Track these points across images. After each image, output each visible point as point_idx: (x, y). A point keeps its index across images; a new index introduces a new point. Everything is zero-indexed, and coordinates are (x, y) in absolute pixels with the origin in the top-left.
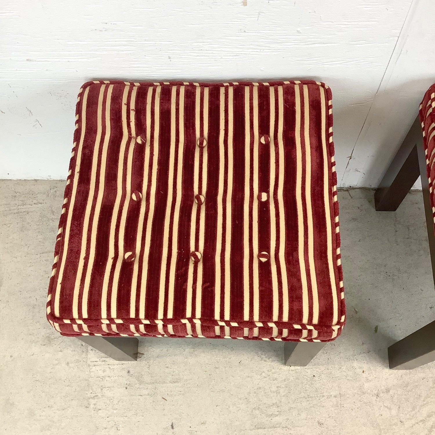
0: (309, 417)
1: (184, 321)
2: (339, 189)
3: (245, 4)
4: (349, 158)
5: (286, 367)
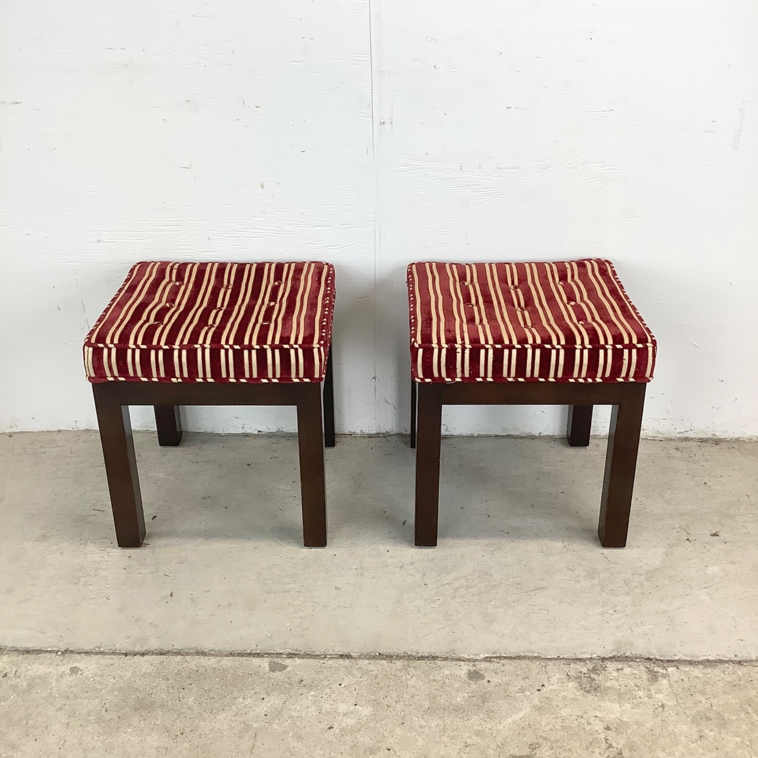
2: (376, 435)
3: (263, 187)
4: (374, 380)
5: (306, 550)
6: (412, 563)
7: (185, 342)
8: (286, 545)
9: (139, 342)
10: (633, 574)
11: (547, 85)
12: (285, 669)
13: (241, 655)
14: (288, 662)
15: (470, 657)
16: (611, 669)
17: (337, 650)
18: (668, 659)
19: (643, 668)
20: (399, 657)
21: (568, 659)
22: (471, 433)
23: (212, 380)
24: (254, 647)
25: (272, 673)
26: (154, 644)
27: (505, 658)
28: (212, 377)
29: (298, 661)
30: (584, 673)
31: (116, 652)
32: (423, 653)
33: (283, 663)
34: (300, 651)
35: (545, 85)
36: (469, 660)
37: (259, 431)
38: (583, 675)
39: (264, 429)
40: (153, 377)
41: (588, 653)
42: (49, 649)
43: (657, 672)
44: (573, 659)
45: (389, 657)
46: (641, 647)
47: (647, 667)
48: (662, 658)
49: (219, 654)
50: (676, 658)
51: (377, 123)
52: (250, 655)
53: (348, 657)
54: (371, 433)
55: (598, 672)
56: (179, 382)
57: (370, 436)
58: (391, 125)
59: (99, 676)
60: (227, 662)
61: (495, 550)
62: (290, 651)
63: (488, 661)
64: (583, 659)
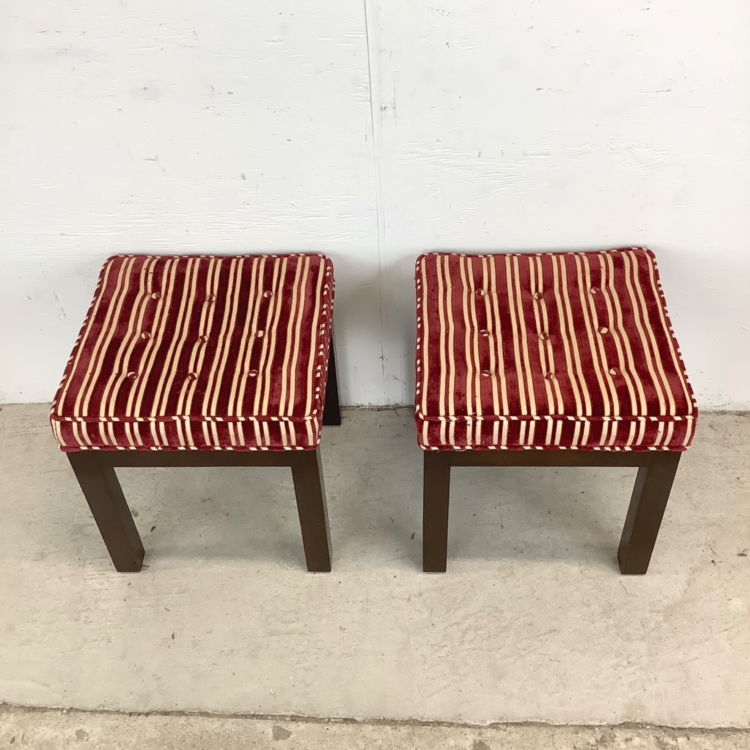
0: (330, 622)
1: (174, 418)
2: (385, 408)
3: (244, 178)
4: (381, 359)
5: (310, 575)
6: (421, 594)
7: (162, 413)
8: (289, 568)
9: (111, 413)
10: (651, 612)
11: (587, 63)
12: (289, 737)
13: (245, 716)
14: (292, 727)
15: (477, 724)
16: (620, 740)
17: (341, 713)
18: (680, 726)
19: (653, 738)
20: (405, 723)
21: (576, 726)
23: (195, 448)
24: (257, 708)
25: (275, 741)
26: (157, 703)
27: (512, 724)
28: (196, 445)
29: (302, 726)
30: (592, 745)
31: (121, 711)
32: (428, 718)
33: (287, 729)
34: (304, 714)
35: (586, 64)
36: (475, 727)
38: (590, 747)
40: (130, 446)
41: (597, 719)
42: (54, 707)
43: (666, 744)
44: (582, 726)
45: (393, 723)
46: (653, 713)
47: (657, 738)
48: (673, 727)
49: (222, 716)
50: (688, 726)
51: (376, 108)
52: (253, 716)
53: (353, 721)
54: (380, 405)
55: (606, 744)
56: (159, 450)
57: (380, 409)
58: (394, 110)
59: (105, 743)
60: (230, 725)
61: (507, 577)
62: (293, 713)
63: (494, 728)
64: (592, 726)
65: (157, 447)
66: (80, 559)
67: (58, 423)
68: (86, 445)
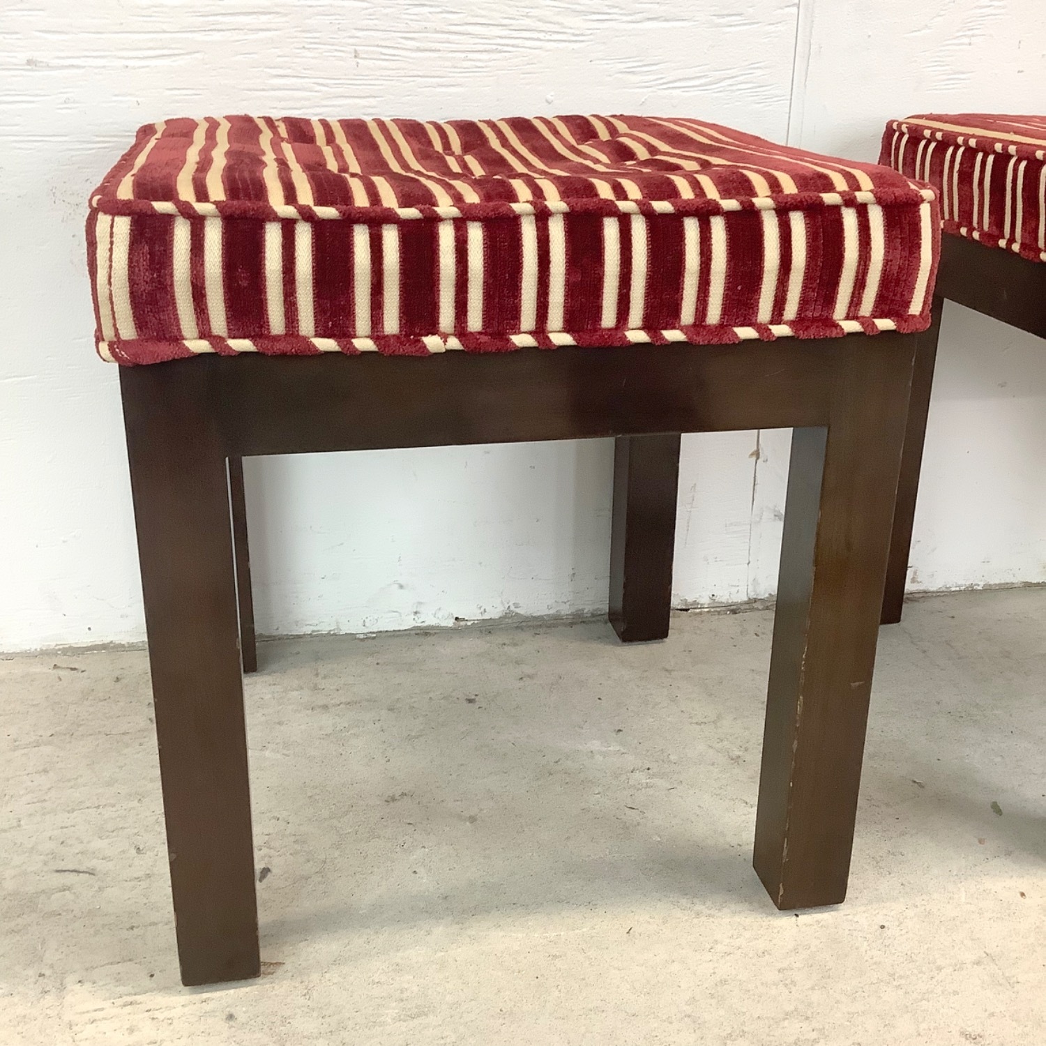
2: (747, 606)
4: (755, 458)
9: (303, 194)
22: (968, 583)
23: (567, 339)
28: (568, 328)
37: (457, 619)
39: (471, 613)
40: (355, 336)
54: (735, 601)
56: (449, 352)
57: (734, 610)
65: (445, 337)
66: (41, 975)
67: (123, 225)
68: (205, 334)
